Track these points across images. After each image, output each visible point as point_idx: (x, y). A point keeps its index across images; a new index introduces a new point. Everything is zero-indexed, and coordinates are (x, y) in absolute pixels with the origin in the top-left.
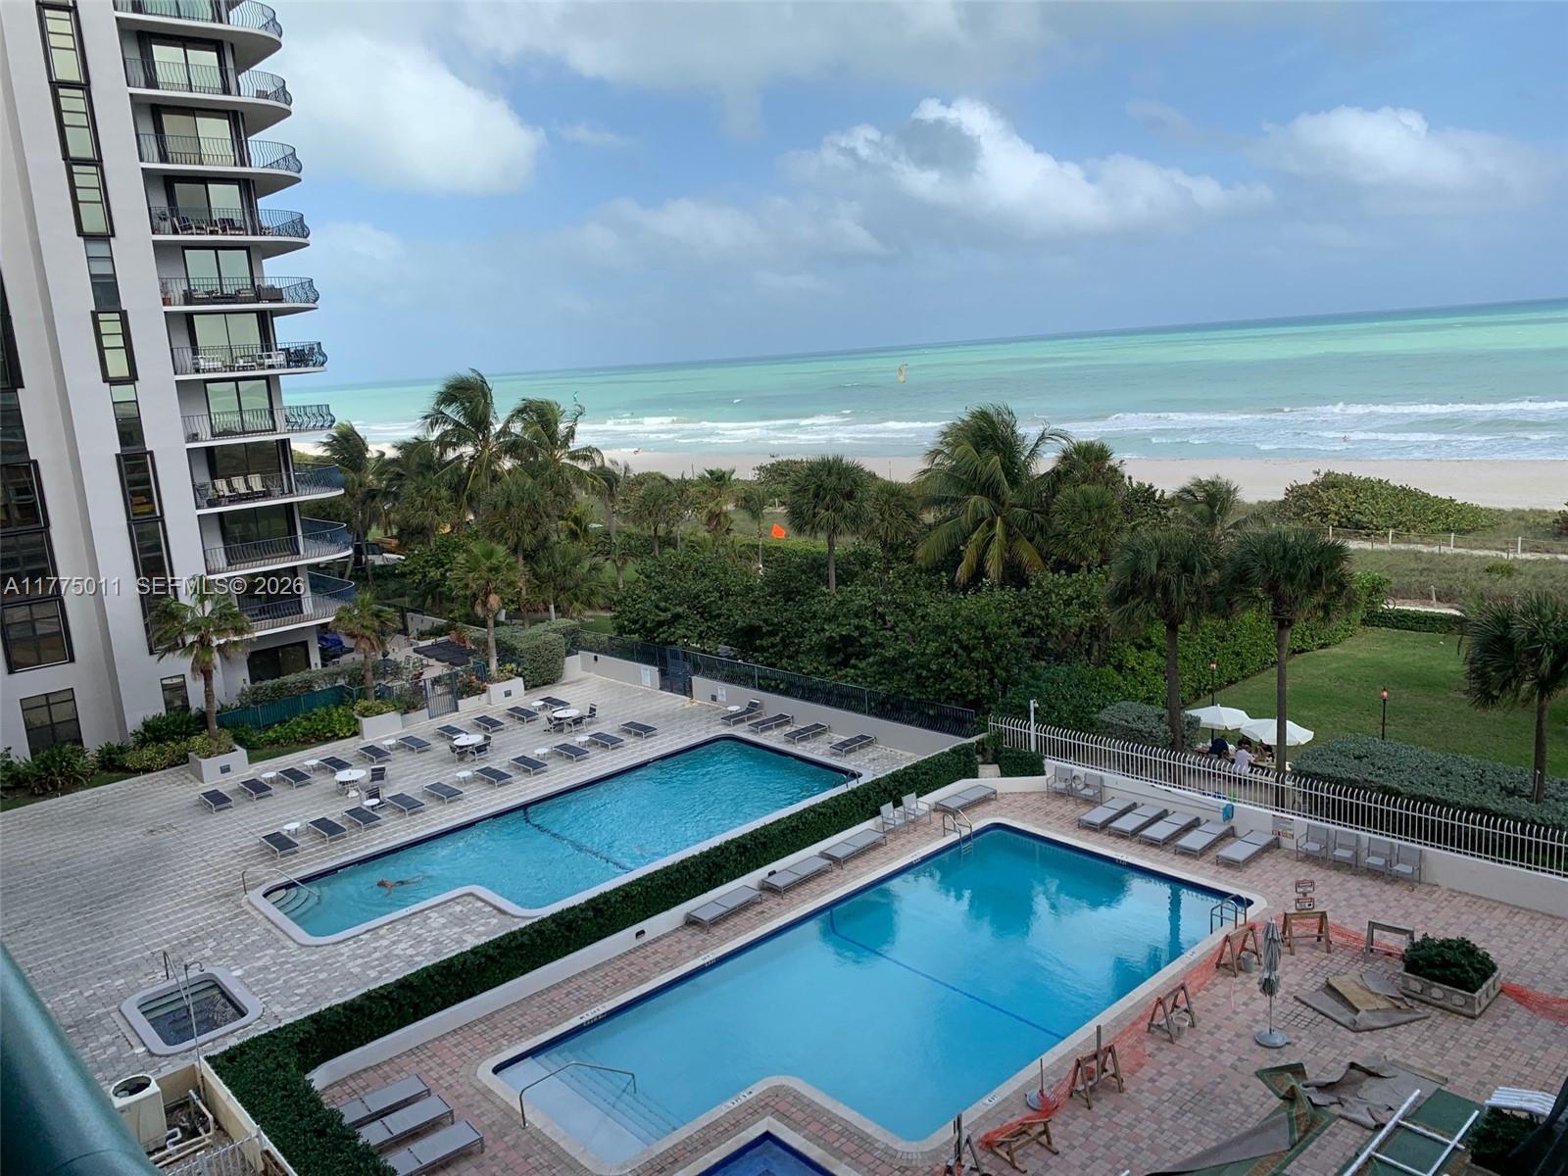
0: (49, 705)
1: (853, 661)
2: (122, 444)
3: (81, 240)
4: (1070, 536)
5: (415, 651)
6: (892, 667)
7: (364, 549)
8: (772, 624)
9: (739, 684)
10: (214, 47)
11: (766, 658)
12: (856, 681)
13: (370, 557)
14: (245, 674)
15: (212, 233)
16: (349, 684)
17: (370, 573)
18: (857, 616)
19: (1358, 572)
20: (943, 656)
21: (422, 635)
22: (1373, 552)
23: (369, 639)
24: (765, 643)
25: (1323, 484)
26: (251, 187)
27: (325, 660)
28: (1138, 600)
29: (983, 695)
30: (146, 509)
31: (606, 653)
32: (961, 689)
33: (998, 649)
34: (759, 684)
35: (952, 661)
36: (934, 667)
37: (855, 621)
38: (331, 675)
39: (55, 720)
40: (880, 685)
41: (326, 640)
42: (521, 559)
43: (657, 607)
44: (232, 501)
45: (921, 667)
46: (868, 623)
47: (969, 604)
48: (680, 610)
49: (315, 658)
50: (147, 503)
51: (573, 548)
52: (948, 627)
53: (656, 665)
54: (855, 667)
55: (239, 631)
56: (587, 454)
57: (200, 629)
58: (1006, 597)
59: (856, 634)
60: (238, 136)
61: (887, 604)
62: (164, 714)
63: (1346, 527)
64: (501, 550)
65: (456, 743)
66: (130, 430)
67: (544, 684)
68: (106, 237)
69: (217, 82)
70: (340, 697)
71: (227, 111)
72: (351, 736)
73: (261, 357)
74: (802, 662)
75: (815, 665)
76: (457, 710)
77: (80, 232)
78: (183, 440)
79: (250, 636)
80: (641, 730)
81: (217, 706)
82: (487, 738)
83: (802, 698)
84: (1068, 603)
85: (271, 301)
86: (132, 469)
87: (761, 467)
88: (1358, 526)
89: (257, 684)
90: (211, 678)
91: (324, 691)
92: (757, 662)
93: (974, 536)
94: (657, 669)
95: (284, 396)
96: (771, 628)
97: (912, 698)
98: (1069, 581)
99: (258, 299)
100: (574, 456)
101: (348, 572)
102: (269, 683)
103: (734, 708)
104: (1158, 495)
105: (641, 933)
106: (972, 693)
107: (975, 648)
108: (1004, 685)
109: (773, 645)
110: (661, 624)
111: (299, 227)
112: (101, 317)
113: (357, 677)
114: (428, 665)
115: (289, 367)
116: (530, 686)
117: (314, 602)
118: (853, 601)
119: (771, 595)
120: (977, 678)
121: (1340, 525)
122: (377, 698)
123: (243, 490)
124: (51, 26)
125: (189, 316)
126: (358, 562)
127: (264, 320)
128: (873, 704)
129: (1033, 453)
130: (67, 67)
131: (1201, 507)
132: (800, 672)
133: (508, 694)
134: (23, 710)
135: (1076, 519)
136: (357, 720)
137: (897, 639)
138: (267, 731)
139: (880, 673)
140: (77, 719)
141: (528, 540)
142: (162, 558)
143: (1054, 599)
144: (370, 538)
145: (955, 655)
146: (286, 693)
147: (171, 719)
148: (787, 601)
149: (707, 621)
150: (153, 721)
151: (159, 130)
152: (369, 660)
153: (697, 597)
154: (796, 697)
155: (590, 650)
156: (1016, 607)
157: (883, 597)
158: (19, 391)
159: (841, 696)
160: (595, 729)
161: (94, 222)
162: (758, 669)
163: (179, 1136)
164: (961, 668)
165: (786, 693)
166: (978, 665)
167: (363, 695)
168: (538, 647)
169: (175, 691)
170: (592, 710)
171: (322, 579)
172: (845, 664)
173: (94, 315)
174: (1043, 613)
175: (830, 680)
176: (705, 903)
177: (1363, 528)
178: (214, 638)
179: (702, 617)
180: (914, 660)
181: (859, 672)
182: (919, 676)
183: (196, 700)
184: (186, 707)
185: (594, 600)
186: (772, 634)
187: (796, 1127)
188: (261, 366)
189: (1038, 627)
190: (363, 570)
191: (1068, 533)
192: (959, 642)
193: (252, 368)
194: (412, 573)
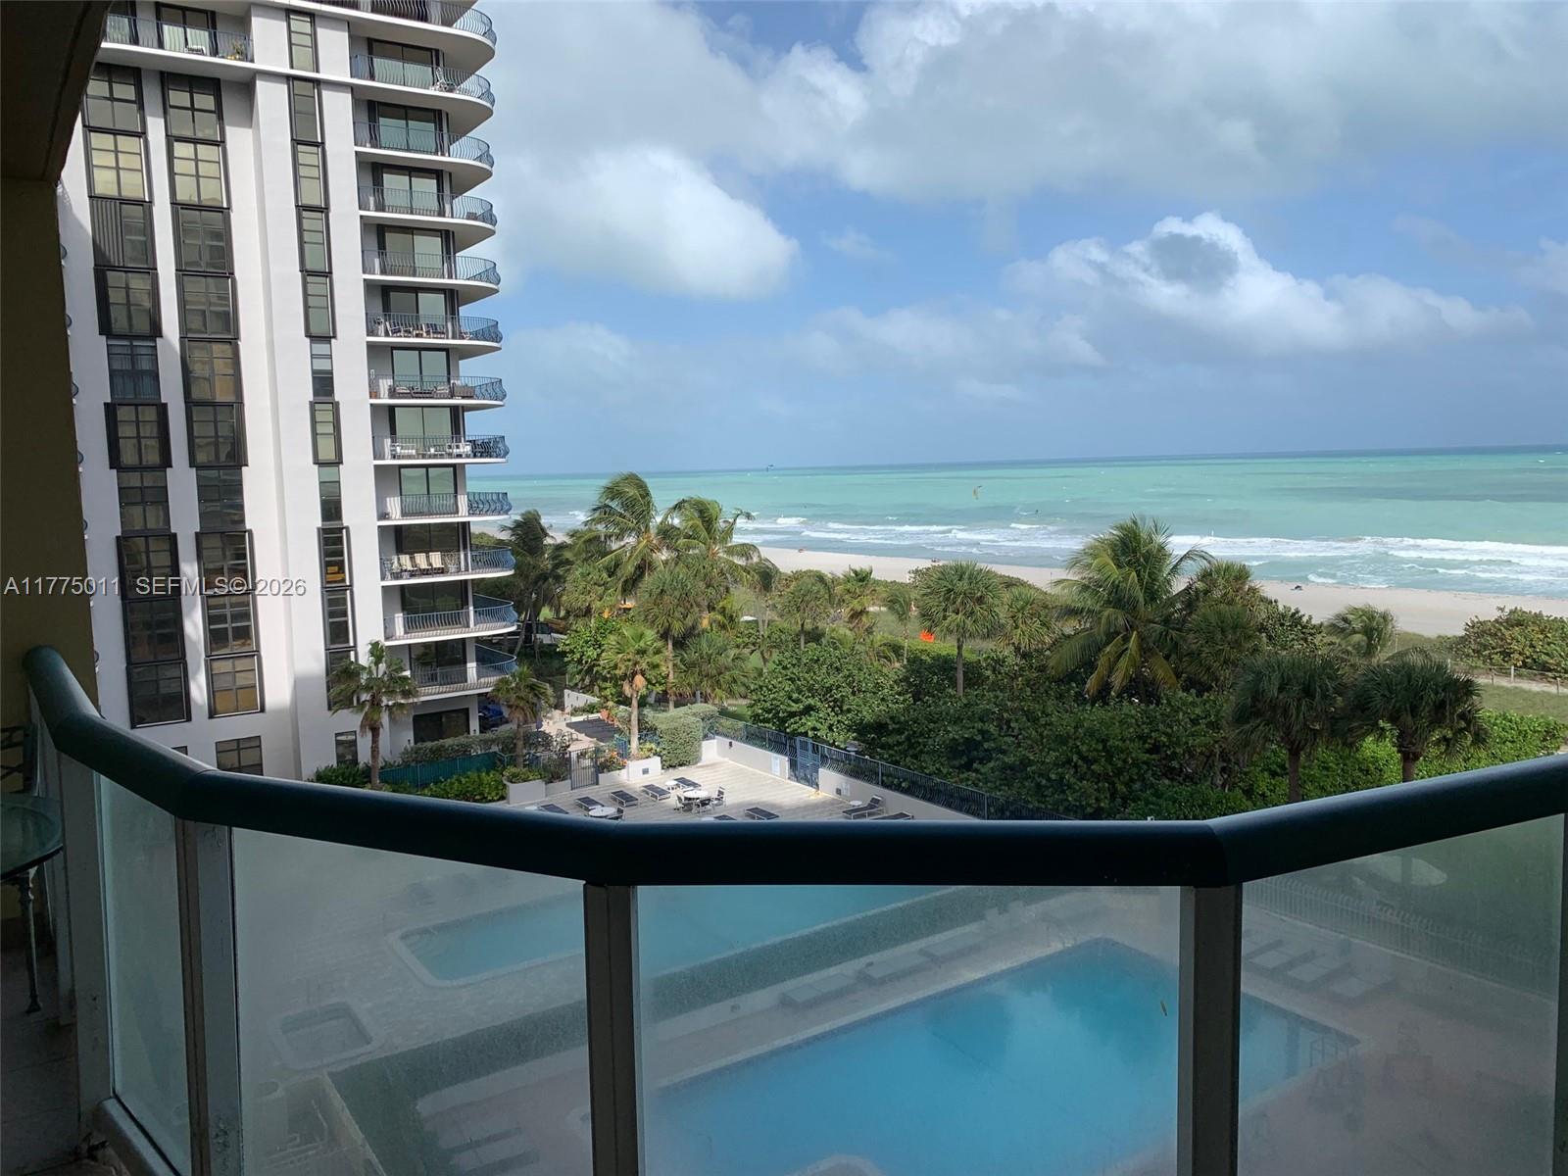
0: (239, 749)
1: (975, 765)
2: (323, 519)
3: (308, 340)
4: (1204, 655)
5: (568, 725)
6: (1012, 773)
7: (535, 627)
8: (899, 723)
9: (863, 779)
10: (435, 176)
11: (891, 756)
12: (976, 786)
13: (538, 636)
14: (411, 735)
15: (417, 336)
16: (502, 750)
17: (537, 650)
18: (981, 720)
19: (1487, 709)
20: (1063, 765)
21: (575, 711)
22: (1557, 696)
23: (523, 710)
24: (890, 741)
25: (1507, 621)
26: (454, 298)
27: (483, 729)
28: (1258, 721)
29: (1102, 808)
30: (339, 577)
31: (741, 740)
32: (1080, 802)
33: (1120, 764)
34: (883, 781)
35: (1072, 771)
36: (1053, 777)
37: (979, 725)
38: (486, 742)
39: (242, 764)
40: (1000, 791)
41: (489, 710)
42: (670, 646)
43: (790, 698)
44: (412, 575)
45: (1041, 775)
46: (992, 728)
47: (1094, 715)
48: (811, 701)
49: (475, 725)
50: (338, 573)
51: (720, 638)
52: (1069, 736)
53: (786, 755)
54: (977, 771)
55: (406, 694)
56: (746, 550)
57: (372, 688)
58: (1133, 712)
59: (979, 738)
60: (448, 252)
61: (1013, 711)
62: (335, 765)
63: (1530, 668)
64: (650, 634)
65: (591, 813)
66: (331, 507)
67: (681, 765)
68: (327, 339)
69: (435, 206)
70: (493, 763)
71: (440, 231)
72: (498, 800)
73: (450, 447)
74: (925, 761)
75: (937, 766)
76: (597, 783)
77: (308, 333)
78: (376, 518)
79: (416, 700)
81: (381, 763)
82: (620, 811)
83: (924, 798)
84: (1195, 722)
85: (463, 397)
86: (330, 542)
87: (917, 571)
88: (1545, 668)
89: (419, 745)
90: (378, 734)
91: (478, 756)
92: (882, 758)
93: (1108, 649)
94: (787, 759)
95: (468, 483)
96: (897, 726)
97: (1031, 806)
98: (1198, 700)
99: (452, 396)
100: (730, 551)
101: (518, 649)
102: (429, 744)
103: (857, 803)
104: (1305, 619)
105: (734, 1008)
106: (1090, 805)
107: (1096, 761)
108: (1125, 799)
109: (899, 744)
110: (792, 715)
111: (492, 333)
112: (317, 406)
113: (509, 745)
114: (577, 740)
115: (475, 456)
116: (668, 766)
117: (478, 672)
118: (977, 705)
119: (899, 694)
120: (1098, 790)
121: (1525, 664)
122: (525, 766)
123: (424, 566)
124: (302, 159)
125: (392, 409)
126: (528, 639)
127: (456, 413)
128: (992, 810)
129: (1175, 570)
130: (311, 194)
131: (1357, 637)
132: (923, 772)
133: (645, 771)
134: (217, 752)
135: (1210, 640)
136: (505, 785)
137: (1019, 745)
138: (423, 789)
139: (1001, 779)
140: (261, 765)
141: (677, 628)
142: (346, 622)
143: (1181, 717)
144: (541, 619)
145: (1076, 766)
146: (443, 754)
147: (340, 771)
148: (915, 701)
149: (837, 715)
150: (324, 771)
151: (382, 246)
152: (521, 730)
153: (829, 690)
154: (917, 797)
155: (726, 736)
156: (1144, 723)
157: (1009, 704)
158: (244, 468)
159: (962, 800)
160: (722, 812)
161: (320, 324)
162: (882, 765)
163: (298, 1140)
164: (1081, 779)
165: (906, 791)
166: (1098, 778)
167: (513, 762)
168: (676, 729)
169: (346, 747)
170: (721, 793)
171: (489, 652)
172: (968, 767)
173: (312, 405)
174: (1169, 730)
175: (952, 782)
176: (798, 986)
177: (1550, 670)
178: (384, 699)
179: (833, 710)
180: (1034, 768)
181: (981, 777)
182: (1038, 785)
183: (364, 756)
184: (355, 762)
185: (735, 687)
186: (900, 732)
188: (450, 455)
189: (1164, 745)
190: (532, 648)
191: (1200, 653)
192: (1079, 753)
193: (442, 457)
194: (572, 652)
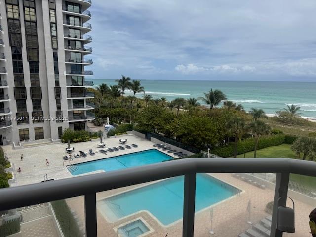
0: (39, 129)
2: (56, 85)
3: (52, 50)
10: (79, 18)
14: (73, 128)
26: (83, 43)
39: (40, 132)
49: (86, 127)
66: (57, 83)
68: (57, 49)
69: (79, 24)
71: (80, 29)
77: (52, 48)
80: (135, 146)
86: (57, 90)
95: (85, 80)
99: (82, 62)
111: (91, 50)
124: (51, 12)
130: (53, 20)
140: (43, 132)
160: (126, 144)
161: (55, 47)
169: (60, 130)
184: (62, 133)
187: (145, 219)
